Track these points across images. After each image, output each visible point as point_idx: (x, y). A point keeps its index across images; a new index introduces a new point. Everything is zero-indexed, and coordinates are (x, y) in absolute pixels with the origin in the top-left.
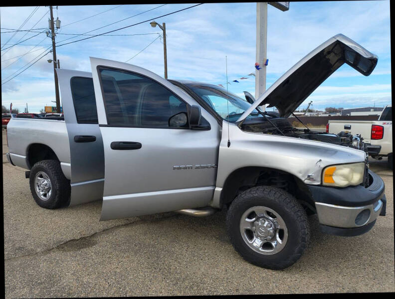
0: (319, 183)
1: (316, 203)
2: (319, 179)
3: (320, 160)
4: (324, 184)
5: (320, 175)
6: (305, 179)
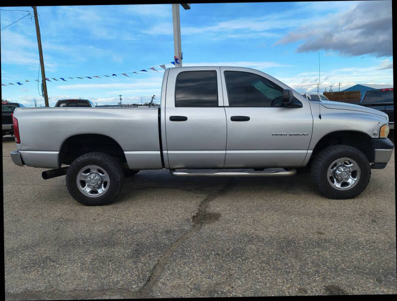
2: (379, 134)
3: (379, 123)
4: (381, 137)
5: (379, 131)
6: (373, 135)
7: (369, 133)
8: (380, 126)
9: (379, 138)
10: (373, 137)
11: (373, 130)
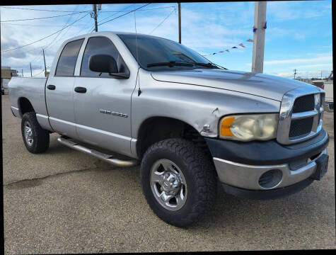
0: (216, 136)
1: (214, 158)
2: (216, 131)
3: (217, 109)
4: (221, 136)
5: (217, 125)
6: (202, 131)
7: (196, 126)
8: (219, 116)
9: (218, 138)
10: (203, 134)
11: (204, 121)
